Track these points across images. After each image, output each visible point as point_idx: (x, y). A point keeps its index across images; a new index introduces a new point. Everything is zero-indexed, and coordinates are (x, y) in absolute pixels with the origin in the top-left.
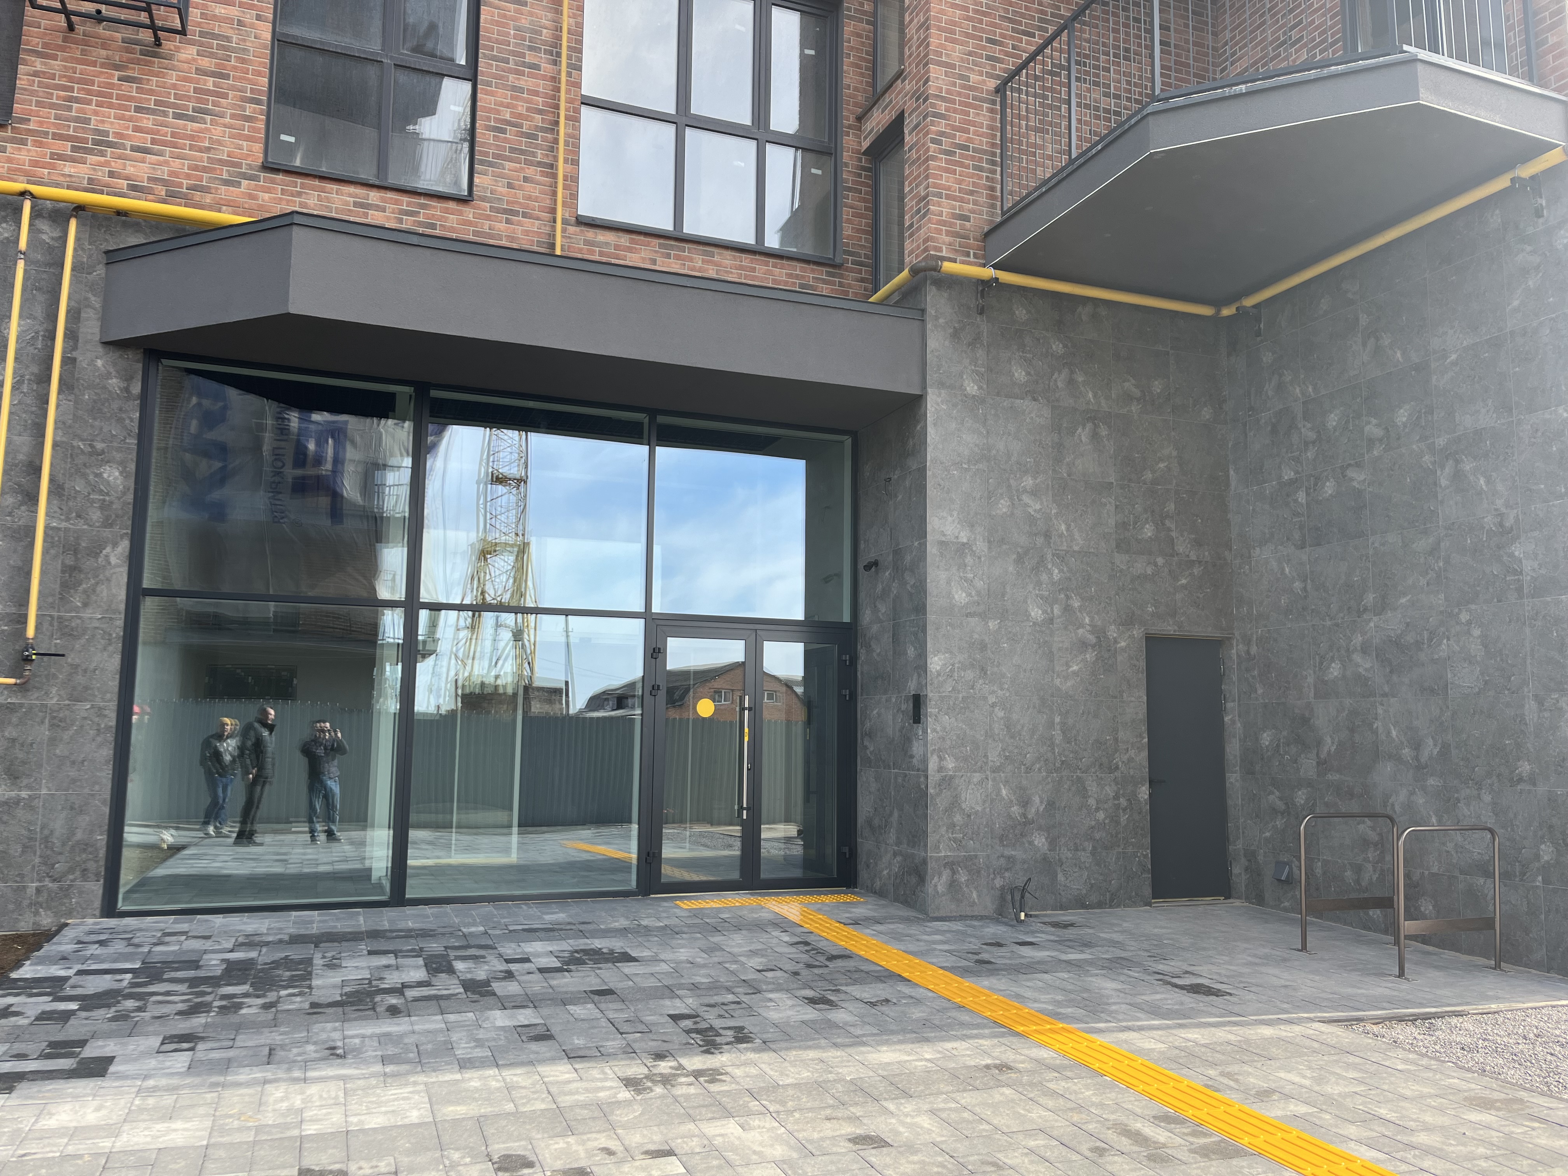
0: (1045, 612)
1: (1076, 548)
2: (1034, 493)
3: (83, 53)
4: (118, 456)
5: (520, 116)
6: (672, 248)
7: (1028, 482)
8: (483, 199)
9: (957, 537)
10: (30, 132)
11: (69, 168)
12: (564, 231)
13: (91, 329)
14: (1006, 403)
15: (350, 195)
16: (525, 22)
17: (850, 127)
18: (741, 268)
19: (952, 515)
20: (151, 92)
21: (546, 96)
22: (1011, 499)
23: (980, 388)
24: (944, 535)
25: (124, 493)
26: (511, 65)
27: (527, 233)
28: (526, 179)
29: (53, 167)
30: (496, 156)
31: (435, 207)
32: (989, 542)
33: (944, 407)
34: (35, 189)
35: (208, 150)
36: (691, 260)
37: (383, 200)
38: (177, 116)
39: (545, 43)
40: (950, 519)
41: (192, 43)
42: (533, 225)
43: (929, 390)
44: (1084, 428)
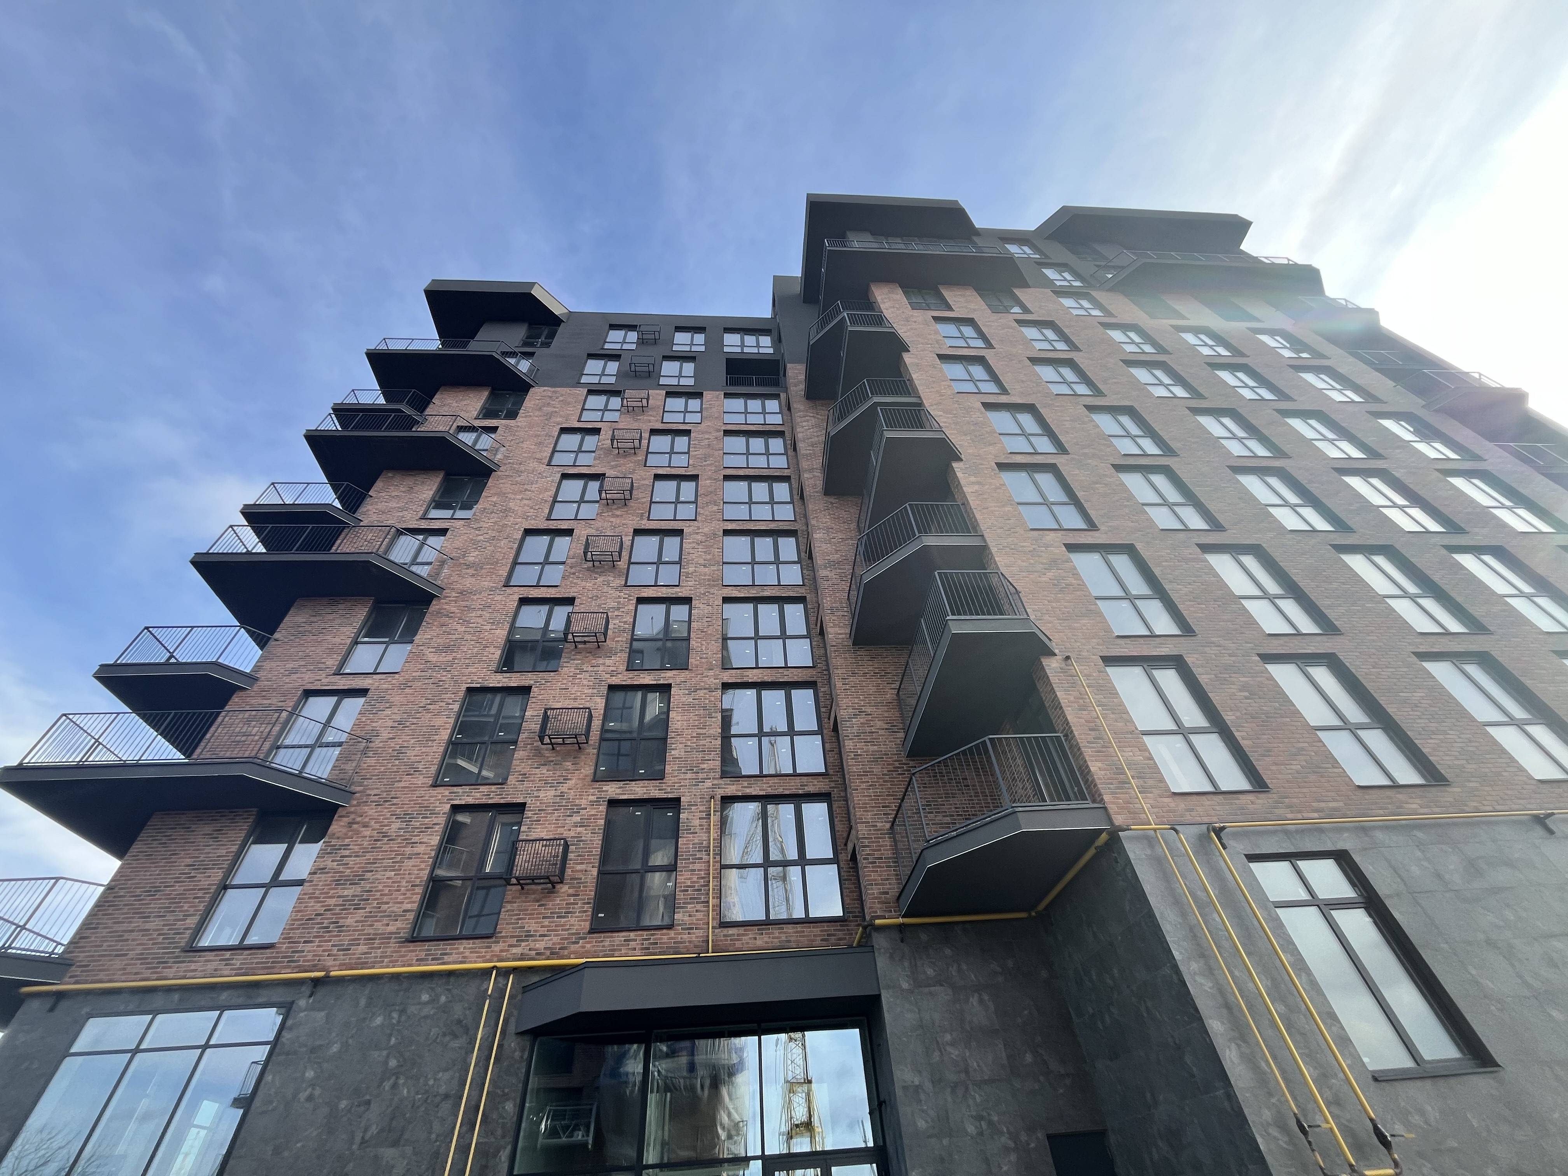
0: (976, 1127)
1: (986, 1078)
2: (953, 1044)
3: (526, 897)
4: (513, 1095)
5: (694, 882)
6: (763, 929)
7: (948, 1037)
8: (679, 925)
9: (913, 1082)
10: (502, 937)
11: (514, 950)
12: (713, 932)
13: (512, 1028)
14: (926, 990)
15: (623, 937)
16: (696, 841)
17: (842, 850)
18: (797, 932)
19: (907, 1068)
20: (549, 909)
21: (705, 870)
22: (940, 1051)
23: (910, 984)
24: (905, 1082)
25: (513, 1117)
26: (691, 860)
27: (697, 937)
28: (697, 911)
29: (508, 951)
30: (684, 903)
31: (658, 934)
32: (933, 1082)
33: (892, 1000)
34: (499, 964)
35: (568, 929)
36: (773, 933)
37: (636, 936)
38: (558, 917)
39: (704, 847)
40: (906, 1070)
41: (566, 884)
42: (700, 933)
43: (882, 991)
44: (973, 997)
